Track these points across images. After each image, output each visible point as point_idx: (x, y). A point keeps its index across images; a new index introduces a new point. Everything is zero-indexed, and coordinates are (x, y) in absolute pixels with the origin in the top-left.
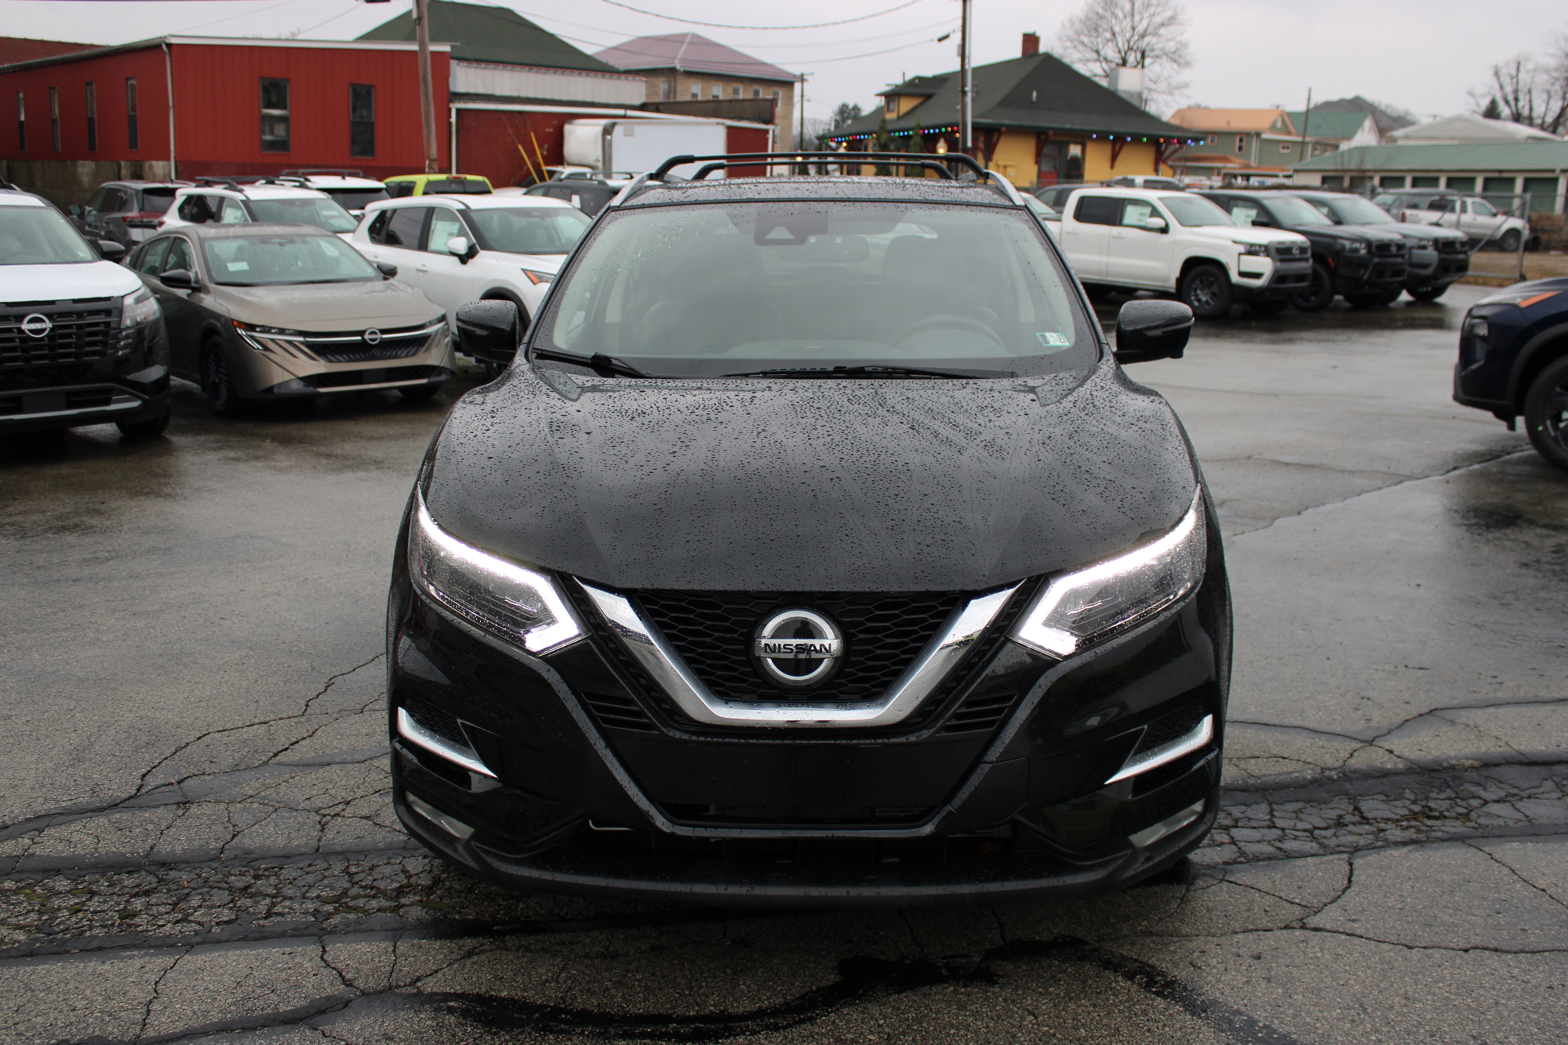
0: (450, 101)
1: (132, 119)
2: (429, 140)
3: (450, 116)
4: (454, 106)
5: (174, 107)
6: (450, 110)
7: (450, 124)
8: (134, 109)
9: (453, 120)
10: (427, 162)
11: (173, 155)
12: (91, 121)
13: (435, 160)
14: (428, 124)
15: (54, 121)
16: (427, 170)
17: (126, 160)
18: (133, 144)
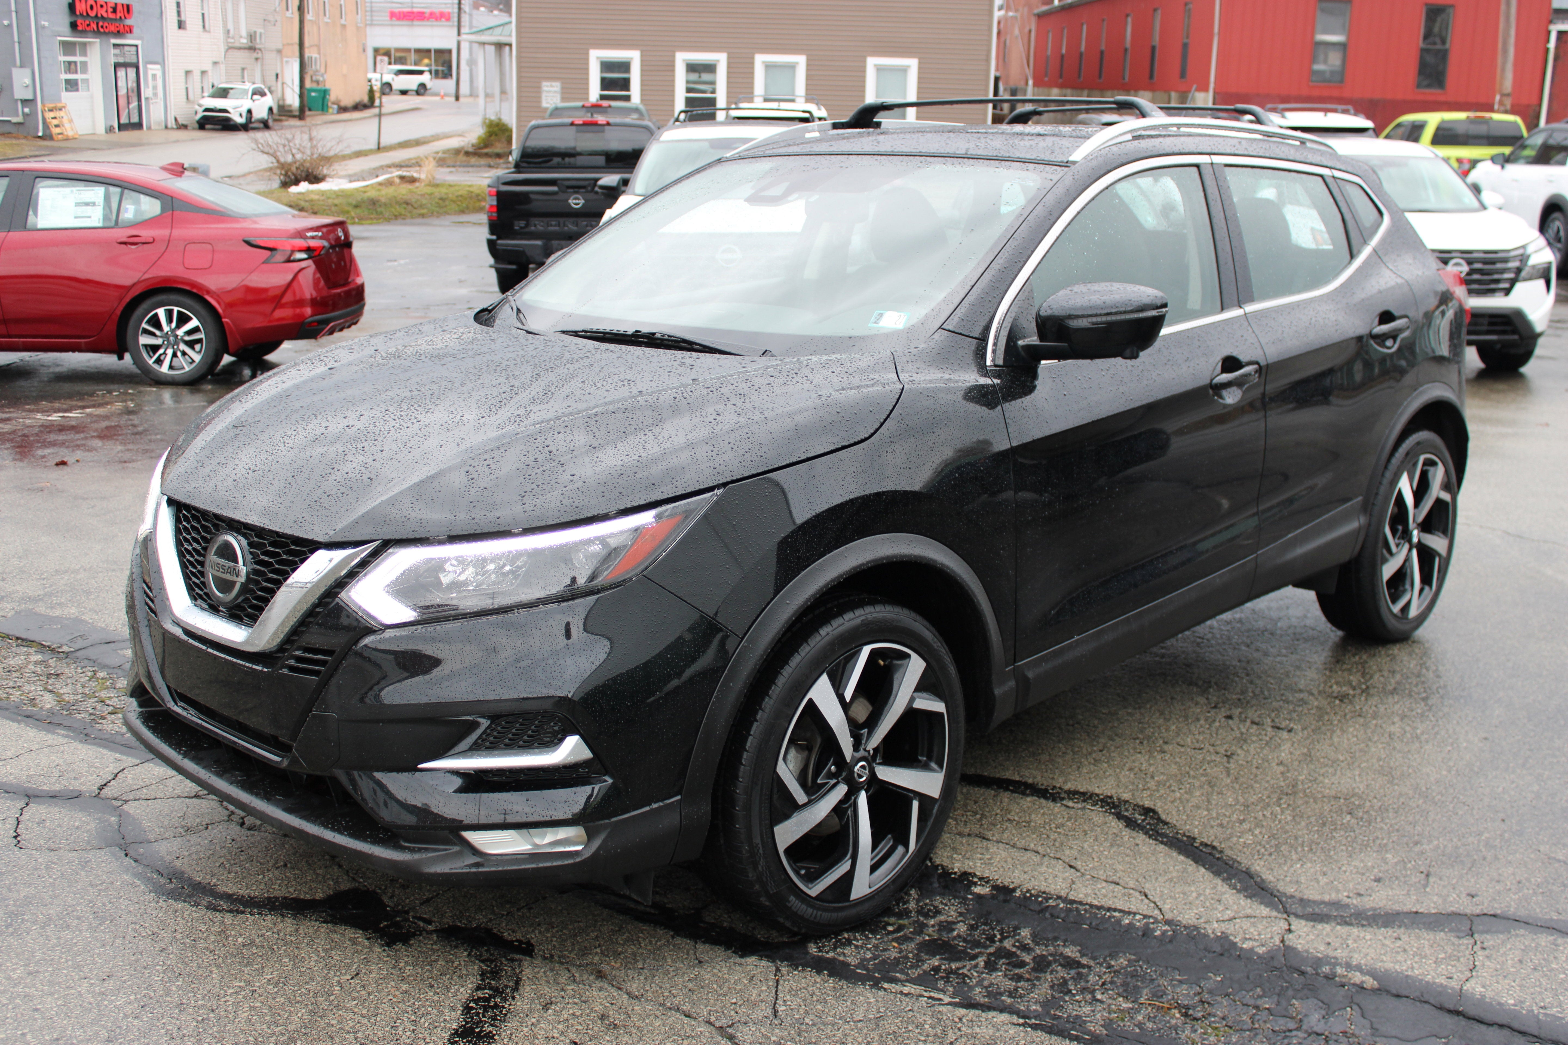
0: (1551, 22)
1: (1185, 46)
2: (1503, 70)
3: (1548, 41)
4: (1555, 29)
5: (1219, 34)
6: (1549, 33)
7: (1547, 50)
8: (1187, 37)
9: (1552, 45)
10: (1498, 98)
11: (1212, 86)
12: (1153, 48)
13: (1508, 95)
14: (1505, 51)
15: (1126, 50)
16: (1496, 107)
17: (1176, 91)
18: (1183, 75)
